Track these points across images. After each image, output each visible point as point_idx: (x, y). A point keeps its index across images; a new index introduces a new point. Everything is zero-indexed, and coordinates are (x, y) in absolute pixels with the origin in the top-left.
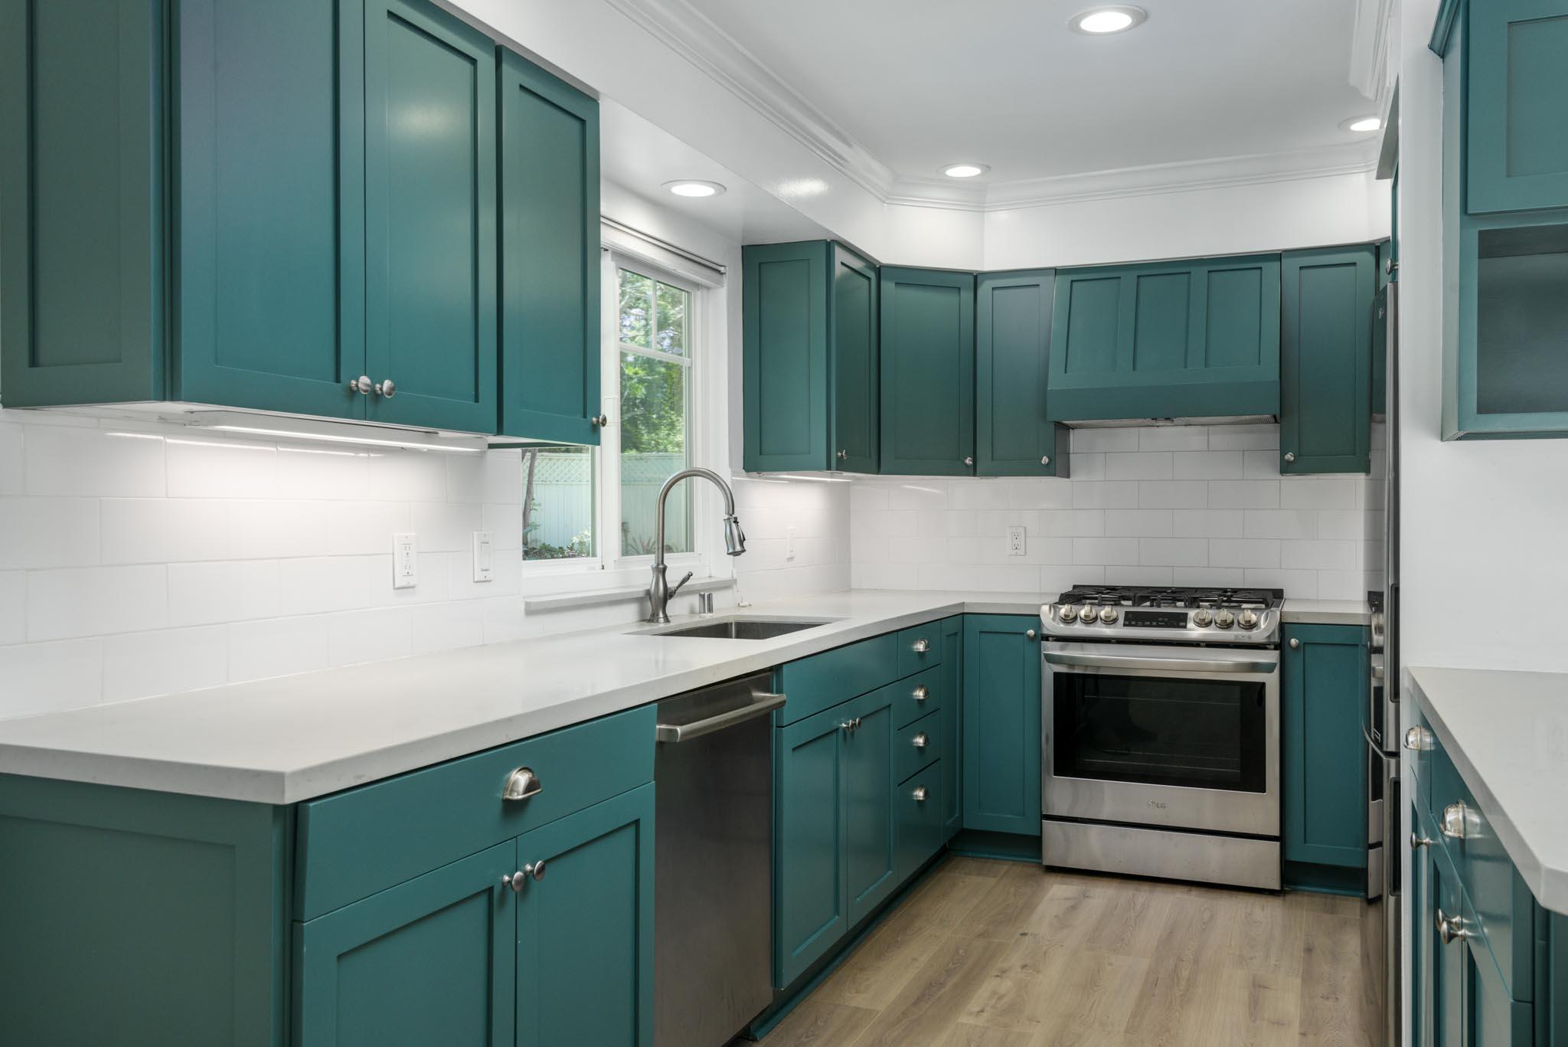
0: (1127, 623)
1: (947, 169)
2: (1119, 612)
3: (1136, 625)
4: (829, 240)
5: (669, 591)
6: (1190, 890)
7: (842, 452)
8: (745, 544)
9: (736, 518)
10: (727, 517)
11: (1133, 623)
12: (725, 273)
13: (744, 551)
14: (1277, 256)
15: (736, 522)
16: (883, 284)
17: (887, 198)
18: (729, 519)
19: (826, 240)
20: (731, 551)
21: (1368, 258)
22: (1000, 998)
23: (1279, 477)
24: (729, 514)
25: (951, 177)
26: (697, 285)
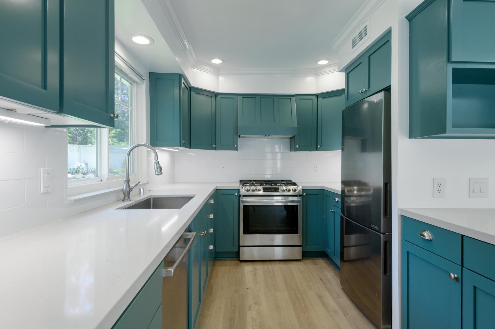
0: (264, 191)
1: (212, 60)
2: (261, 187)
3: (266, 191)
4: (180, 74)
5: (131, 188)
6: (280, 263)
7: (184, 141)
8: (162, 171)
9: (158, 162)
10: (155, 161)
11: (265, 191)
12: (144, 80)
13: (162, 173)
14: (295, 96)
15: (158, 163)
16: (192, 92)
17: (193, 66)
18: (156, 162)
19: (179, 74)
20: (157, 174)
21: (315, 98)
22: (255, 320)
23: (289, 152)
24: (156, 160)
25: (213, 63)
26: (135, 82)
